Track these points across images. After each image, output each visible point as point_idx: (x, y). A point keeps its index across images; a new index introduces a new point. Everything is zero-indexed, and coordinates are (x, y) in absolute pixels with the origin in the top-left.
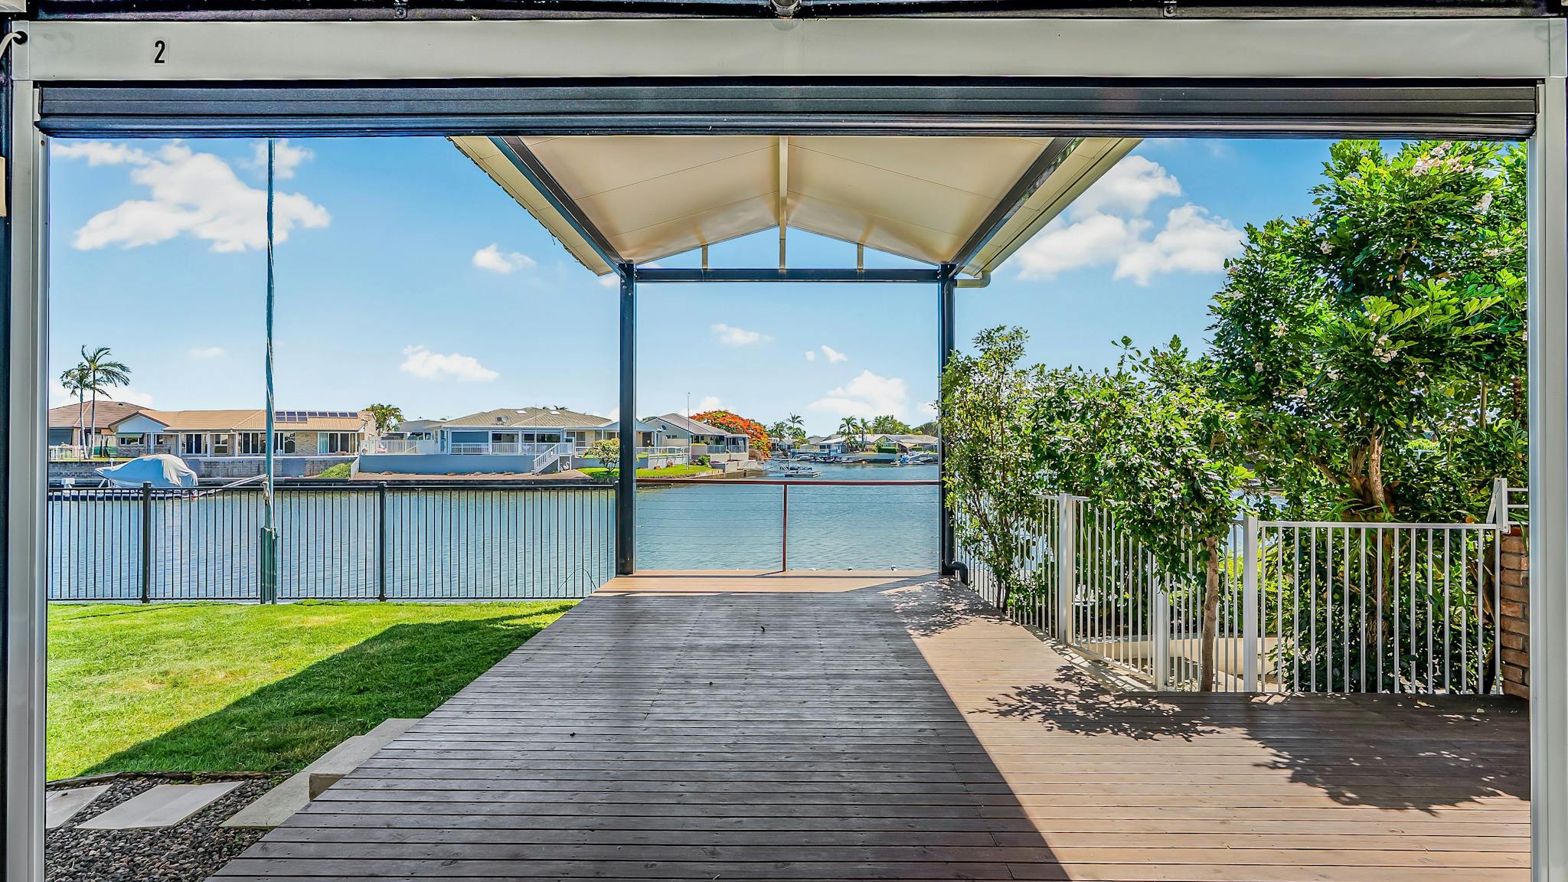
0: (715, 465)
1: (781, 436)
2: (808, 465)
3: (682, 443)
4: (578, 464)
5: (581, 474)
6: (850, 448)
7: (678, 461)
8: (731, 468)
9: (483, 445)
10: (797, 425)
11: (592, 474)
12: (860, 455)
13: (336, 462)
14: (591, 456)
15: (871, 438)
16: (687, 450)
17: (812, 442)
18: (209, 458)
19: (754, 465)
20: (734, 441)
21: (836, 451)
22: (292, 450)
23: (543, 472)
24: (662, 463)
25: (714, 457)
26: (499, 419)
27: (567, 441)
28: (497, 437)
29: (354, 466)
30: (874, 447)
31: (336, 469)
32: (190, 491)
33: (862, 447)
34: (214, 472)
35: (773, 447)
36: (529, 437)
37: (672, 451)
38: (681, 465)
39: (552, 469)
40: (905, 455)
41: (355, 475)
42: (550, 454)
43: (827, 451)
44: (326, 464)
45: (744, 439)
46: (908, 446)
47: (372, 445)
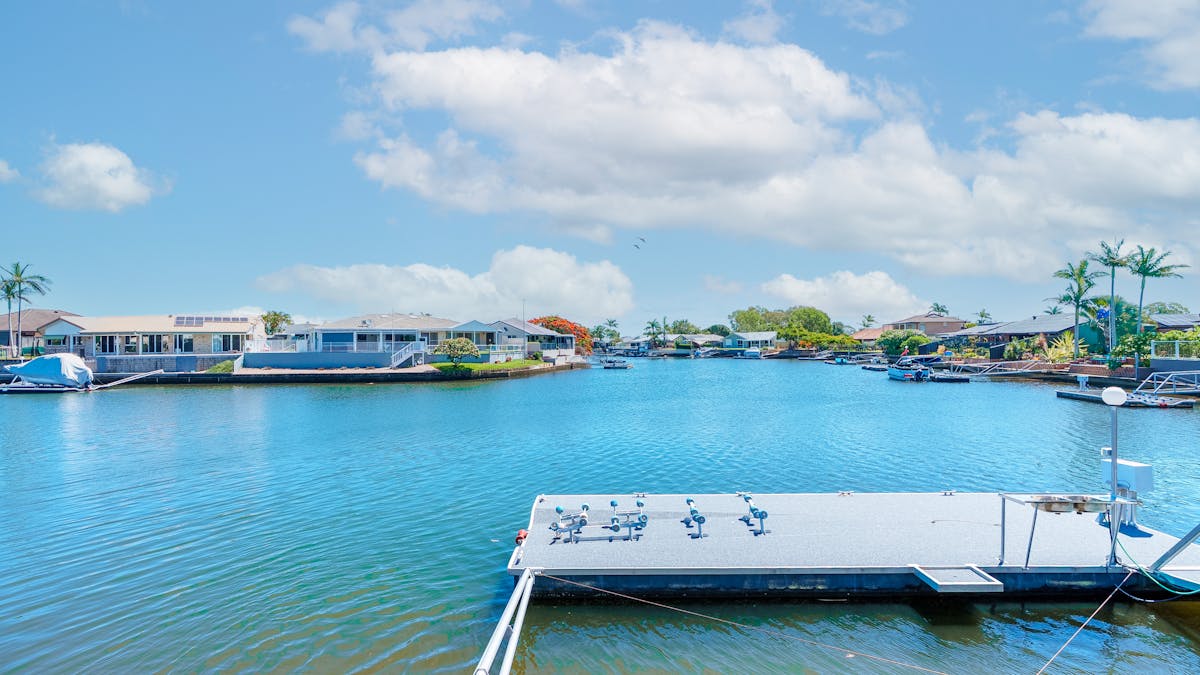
0: (547, 360)
1: (601, 337)
2: (623, 359)
3: (520, 341)
4: (429, 360)
5: (430, 368)
6: (654, 344)
7: (516, 357)
8: (560, 362)
9: (348, 344)
10: (613, 328)
11: (440, 368)
12: (661, 350)
13: (223, 359)
14: (439, 353)
15: (671, 337)
16: (523, 348)
17: (625, 341)
18: (117, 356)
19: (579, 359)
20: (563, 340)
21: (644, 347)
22: (191, 350)
23: (400, 367)
24: (502, 359)
25: (547, 353)
26: (364, 322)
27: (421, 340)
28: (362, 338)
29: (238, 363)
30: (673, 344)
31: (222, 365)
32: (86, 385)
33: (664, 344)
34: (119, 368)
35: (595, 345)
36: (388, 337)
37: (510, 348)
38: (518, 360)
39: (408, 363)
40: (698, 351)
41: (239, 370)
42: (407, 351)
43: (636, 347)
44: (215, 361)
45: (571, 338)
46: (700, 343)
47: (258, 345)
